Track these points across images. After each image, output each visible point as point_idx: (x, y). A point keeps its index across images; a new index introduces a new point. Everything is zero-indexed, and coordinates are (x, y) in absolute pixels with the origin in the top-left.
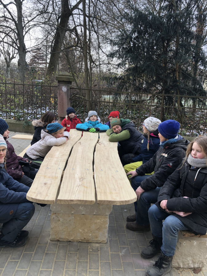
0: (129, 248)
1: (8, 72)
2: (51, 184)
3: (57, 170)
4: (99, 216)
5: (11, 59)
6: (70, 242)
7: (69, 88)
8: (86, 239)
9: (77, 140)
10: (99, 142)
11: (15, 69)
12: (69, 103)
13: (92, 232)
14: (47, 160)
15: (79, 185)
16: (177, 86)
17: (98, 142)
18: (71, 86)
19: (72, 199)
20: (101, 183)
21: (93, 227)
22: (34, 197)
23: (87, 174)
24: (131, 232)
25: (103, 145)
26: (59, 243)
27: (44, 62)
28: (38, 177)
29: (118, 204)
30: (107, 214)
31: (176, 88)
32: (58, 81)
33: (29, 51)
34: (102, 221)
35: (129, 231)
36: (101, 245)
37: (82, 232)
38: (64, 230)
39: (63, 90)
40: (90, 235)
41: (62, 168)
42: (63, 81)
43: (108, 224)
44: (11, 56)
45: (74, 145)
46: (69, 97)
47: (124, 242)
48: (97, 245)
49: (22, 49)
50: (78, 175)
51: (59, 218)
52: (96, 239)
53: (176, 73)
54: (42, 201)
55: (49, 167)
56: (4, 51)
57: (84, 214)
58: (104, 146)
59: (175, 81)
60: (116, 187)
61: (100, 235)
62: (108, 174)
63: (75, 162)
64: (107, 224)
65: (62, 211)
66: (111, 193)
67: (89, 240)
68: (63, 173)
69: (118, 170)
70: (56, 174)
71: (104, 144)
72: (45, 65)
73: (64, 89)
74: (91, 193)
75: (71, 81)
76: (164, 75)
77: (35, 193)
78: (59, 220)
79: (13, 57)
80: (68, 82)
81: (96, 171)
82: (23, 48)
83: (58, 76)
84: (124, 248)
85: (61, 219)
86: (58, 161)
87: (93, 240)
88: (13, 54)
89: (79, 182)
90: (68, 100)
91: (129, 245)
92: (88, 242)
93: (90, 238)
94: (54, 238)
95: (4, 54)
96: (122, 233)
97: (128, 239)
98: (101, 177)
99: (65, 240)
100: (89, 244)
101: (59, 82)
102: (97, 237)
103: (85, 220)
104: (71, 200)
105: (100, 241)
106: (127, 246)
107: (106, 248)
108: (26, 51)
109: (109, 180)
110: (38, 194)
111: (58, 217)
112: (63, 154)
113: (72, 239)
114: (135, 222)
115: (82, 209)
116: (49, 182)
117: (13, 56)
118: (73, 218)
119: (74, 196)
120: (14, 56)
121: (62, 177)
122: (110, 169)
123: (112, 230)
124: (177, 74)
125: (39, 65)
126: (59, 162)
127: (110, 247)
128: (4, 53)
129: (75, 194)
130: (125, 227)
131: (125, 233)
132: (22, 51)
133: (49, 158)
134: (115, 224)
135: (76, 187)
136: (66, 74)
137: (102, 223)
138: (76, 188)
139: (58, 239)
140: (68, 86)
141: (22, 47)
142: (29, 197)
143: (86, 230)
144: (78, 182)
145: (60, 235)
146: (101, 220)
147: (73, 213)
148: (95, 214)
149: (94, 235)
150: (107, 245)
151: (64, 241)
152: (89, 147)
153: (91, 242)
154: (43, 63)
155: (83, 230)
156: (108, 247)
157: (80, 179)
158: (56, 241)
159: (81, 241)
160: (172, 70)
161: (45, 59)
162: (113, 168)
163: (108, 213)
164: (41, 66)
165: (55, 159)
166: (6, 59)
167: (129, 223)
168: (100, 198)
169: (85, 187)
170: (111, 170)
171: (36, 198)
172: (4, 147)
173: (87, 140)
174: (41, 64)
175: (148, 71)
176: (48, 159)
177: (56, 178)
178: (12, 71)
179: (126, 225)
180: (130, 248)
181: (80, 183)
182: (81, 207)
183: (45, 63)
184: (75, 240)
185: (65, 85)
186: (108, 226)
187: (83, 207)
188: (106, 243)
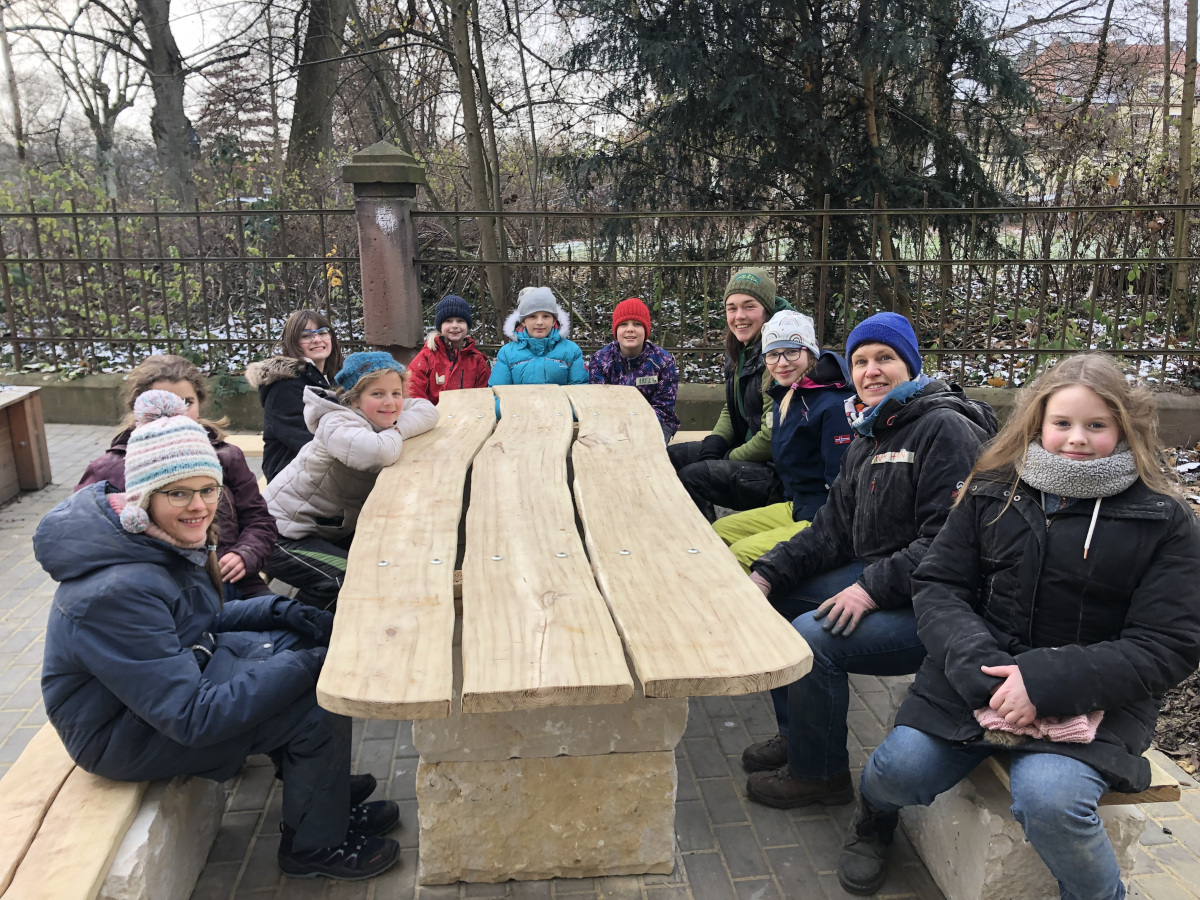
0: (778, 884)
1: (107, 169)
2: (417, 631)
3: (426, 568)
4: (631, 756)
5: (112, 113)
6: (515, 885)
7: (407, 213)
8: (583, 864)
9: (483, 438)
10: (580, 434)
11: (136, 154)
12: (414, 280)
13: (606, 828)
14: (371, 528)
15: (543, 624)
16: (876, 170)
17: (575, 437)
18: (416, 204)
19: (528, 686)
20: (638, 606)
21: (611, 806)
22: (353, 695)
23: (565, 575)
24: (772, 812)
25: (601, 448)
26: (463, 892)
27: (263, 115)
28: (352, 607)
29: (738, 691)
30: (667, 743)
31: (871, 183)
32: (355, 184)
33: (198, 69)
34: (648, 776)
35: (760, 809)
36: (653, 884)
37: (565, 835)
38: (484, 832)
39: (381, 223)
40: (601, 843)
41: (448, 557)
42: (379, 184)
43: (675, 788)
44: (113, 99)
45: (474, 456)
46: (412, 255)
47: (751, 862)
48: (635, 885)
49: (163, 61)
50: (526, 582)
51: (457, 781)
52: (628, 861)
53: (867, 116)
54: (393, 710)
55: (390, 559)
56: (79, 76)
57: (563, 755)
58: (610, 451)
59: (865, 152)
60: (711, 618)
61: (641, 841)
62: (659, 567)
63: (498, 528)
64: (672, 787)
65: (466, 750)
66: (695, 646)
67: (596, 868)
68: (457, 578)
69: (698, 546)
70: (425, 585)
71: (605, 444)
72: (270, 130)
73: (386, 218)
74: (608, 653)
75: (411, 181)
76: (814, 129)
77: (353, 675)
78: (457, 793)
79: (123, 103)
80: (399, 188)
81: (601, 558)
82: (170, 55)
83: (351, 164)
84: (753, 886)
85: (466, 789)
86: (423, 531)
87: (615, 863)
88: (122, 86)
89: (542, 613)
90: (405, 266)
91: (771, 870)
92: (594, 877)
93: (600, 858)
94: (441, 875)
95: (79, 89)
96: (734, 824)
97: (765, 845)
98: (631, 583)
99: (488, 879)
100: (598, 889)
101: (361, 188)
102: (630, 852)
103: (574, 781)
104: (526, 693)
105: (644, 865)
106: (766, 877)
107: (675, 893)
108: (184, 67)
109: (670, 593)
110: (367, 678)
111: (452, 777)
112: (437, 498)
113: (520, 872)
114: (785, 769)
115: (558, 733)
116: (405, 623)
117: (122, 98)
118: (519, 775)
119: (537, 673)
120: (124, 96)
121: (458, 599)
122: (659, 545)
123: (689, 815)
124: (872, 120)
125: (242, 130)
126: (427, 535)
127: (691, 886)
128: (81, 84)
129: (537, 665)
130: (739, 795)
131: (746, 820)
132: (164, 69)
133: (375, 520)
134: (698, 788)
135: (534, 632)
136: (388, 153)
137: (648, 785)
138: (534, 640)
139: (458, 874)
140: (402, 204)
141: (164, 53)
142: (330, 698)
143: (581, 825)
144: (535, 612)
145: (465, 858)
146: (641, 773)
147: (515, 754)
148: (612, 750)
149: (618, 842)
150: (678, 880)
151: (488, 884)
152: (542, 462)
153: (605, 874)
154: (260, 122)
155: (568, 824)
156: (684, 889)
157: (543, 596)
158: (450, 885)
159: (559, 874)
160: (847, 104)
161: (269, 101)
162: (672, 538)
163: (672, 741)
164: (251, 135)
165: (409, 524)
166: (89, 112)
167: (758, 776)
168: (652, 670)
169: (571, 629)
170: (667, 550)
171: (363, 698)
172: (207, 477)
173: (524, 431)
174: (250, 124)
175: (745, 117)
176: (376, 525)
177: (434, 601)
178: (123, 163)
179: (744, 786)
180: (780, 881)
181: (548, 614)
182: (549, 723)
183: (268, 122)
184: (534, 873)
185: (388, 203)
186: (674, 798)
187: (558, 725)
188: (673, 873)
